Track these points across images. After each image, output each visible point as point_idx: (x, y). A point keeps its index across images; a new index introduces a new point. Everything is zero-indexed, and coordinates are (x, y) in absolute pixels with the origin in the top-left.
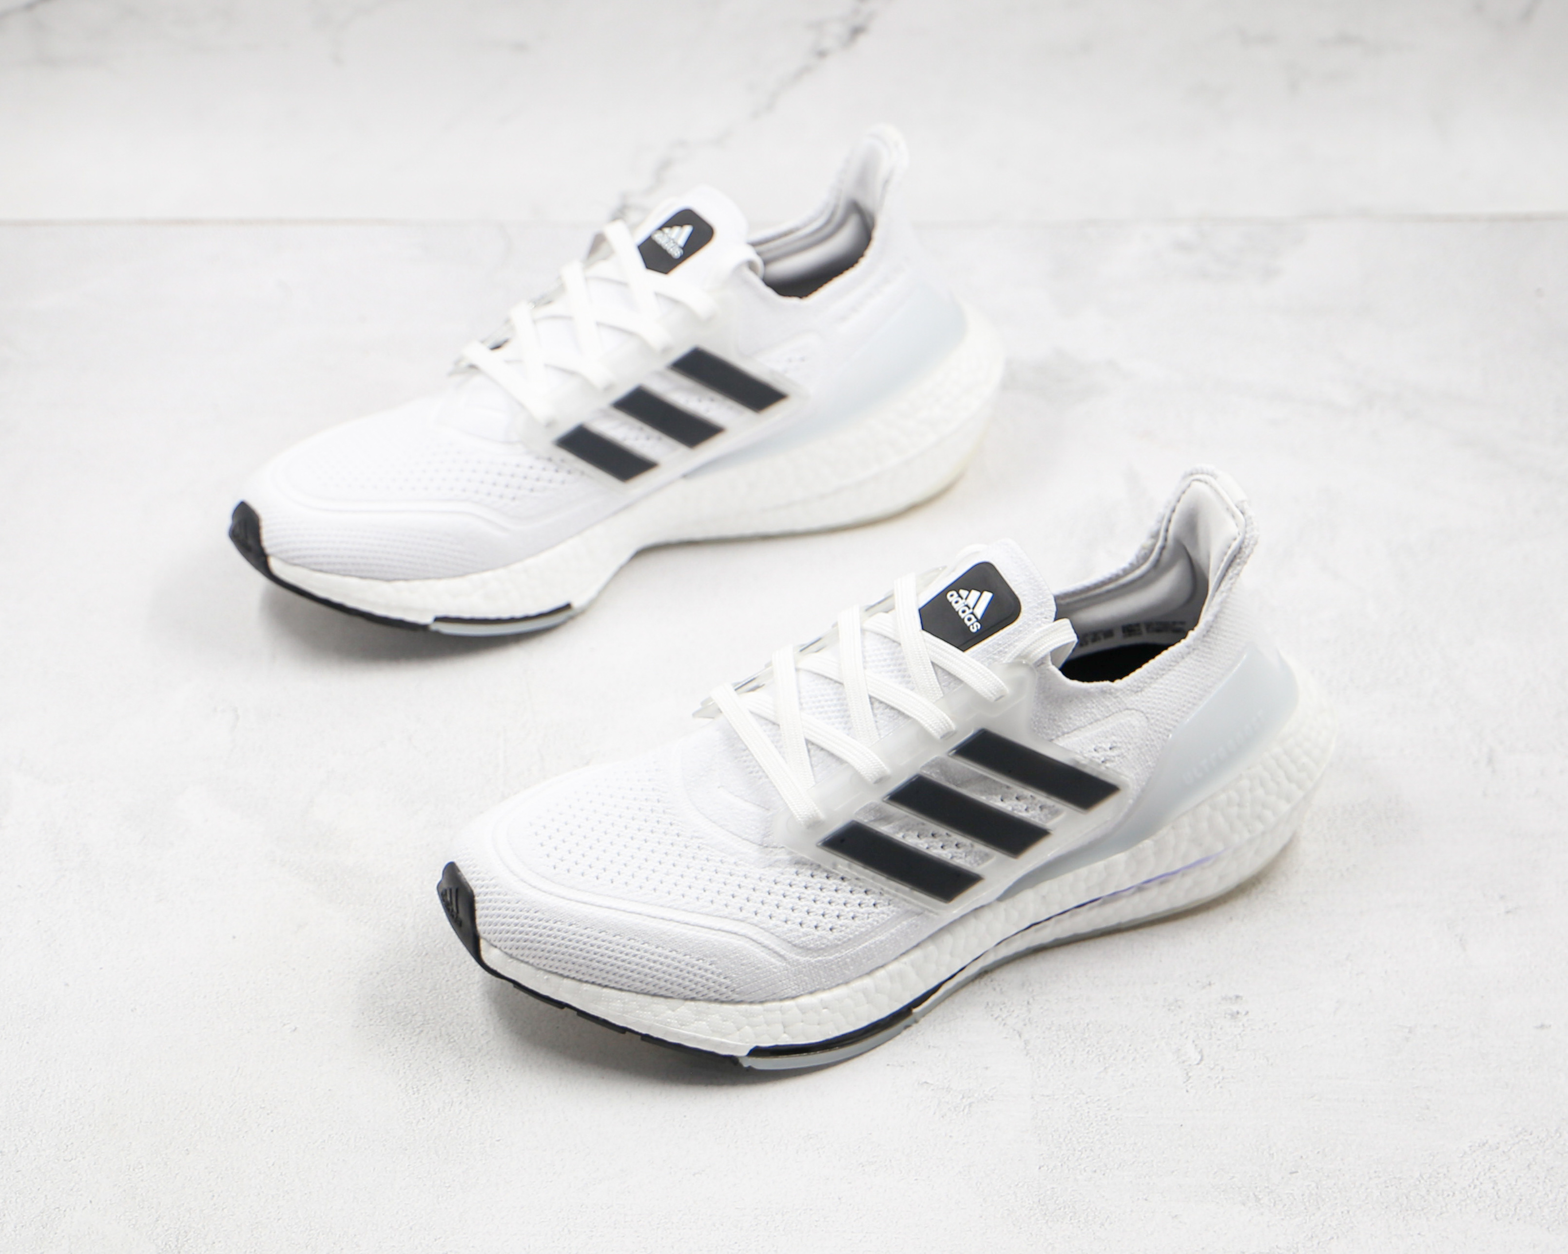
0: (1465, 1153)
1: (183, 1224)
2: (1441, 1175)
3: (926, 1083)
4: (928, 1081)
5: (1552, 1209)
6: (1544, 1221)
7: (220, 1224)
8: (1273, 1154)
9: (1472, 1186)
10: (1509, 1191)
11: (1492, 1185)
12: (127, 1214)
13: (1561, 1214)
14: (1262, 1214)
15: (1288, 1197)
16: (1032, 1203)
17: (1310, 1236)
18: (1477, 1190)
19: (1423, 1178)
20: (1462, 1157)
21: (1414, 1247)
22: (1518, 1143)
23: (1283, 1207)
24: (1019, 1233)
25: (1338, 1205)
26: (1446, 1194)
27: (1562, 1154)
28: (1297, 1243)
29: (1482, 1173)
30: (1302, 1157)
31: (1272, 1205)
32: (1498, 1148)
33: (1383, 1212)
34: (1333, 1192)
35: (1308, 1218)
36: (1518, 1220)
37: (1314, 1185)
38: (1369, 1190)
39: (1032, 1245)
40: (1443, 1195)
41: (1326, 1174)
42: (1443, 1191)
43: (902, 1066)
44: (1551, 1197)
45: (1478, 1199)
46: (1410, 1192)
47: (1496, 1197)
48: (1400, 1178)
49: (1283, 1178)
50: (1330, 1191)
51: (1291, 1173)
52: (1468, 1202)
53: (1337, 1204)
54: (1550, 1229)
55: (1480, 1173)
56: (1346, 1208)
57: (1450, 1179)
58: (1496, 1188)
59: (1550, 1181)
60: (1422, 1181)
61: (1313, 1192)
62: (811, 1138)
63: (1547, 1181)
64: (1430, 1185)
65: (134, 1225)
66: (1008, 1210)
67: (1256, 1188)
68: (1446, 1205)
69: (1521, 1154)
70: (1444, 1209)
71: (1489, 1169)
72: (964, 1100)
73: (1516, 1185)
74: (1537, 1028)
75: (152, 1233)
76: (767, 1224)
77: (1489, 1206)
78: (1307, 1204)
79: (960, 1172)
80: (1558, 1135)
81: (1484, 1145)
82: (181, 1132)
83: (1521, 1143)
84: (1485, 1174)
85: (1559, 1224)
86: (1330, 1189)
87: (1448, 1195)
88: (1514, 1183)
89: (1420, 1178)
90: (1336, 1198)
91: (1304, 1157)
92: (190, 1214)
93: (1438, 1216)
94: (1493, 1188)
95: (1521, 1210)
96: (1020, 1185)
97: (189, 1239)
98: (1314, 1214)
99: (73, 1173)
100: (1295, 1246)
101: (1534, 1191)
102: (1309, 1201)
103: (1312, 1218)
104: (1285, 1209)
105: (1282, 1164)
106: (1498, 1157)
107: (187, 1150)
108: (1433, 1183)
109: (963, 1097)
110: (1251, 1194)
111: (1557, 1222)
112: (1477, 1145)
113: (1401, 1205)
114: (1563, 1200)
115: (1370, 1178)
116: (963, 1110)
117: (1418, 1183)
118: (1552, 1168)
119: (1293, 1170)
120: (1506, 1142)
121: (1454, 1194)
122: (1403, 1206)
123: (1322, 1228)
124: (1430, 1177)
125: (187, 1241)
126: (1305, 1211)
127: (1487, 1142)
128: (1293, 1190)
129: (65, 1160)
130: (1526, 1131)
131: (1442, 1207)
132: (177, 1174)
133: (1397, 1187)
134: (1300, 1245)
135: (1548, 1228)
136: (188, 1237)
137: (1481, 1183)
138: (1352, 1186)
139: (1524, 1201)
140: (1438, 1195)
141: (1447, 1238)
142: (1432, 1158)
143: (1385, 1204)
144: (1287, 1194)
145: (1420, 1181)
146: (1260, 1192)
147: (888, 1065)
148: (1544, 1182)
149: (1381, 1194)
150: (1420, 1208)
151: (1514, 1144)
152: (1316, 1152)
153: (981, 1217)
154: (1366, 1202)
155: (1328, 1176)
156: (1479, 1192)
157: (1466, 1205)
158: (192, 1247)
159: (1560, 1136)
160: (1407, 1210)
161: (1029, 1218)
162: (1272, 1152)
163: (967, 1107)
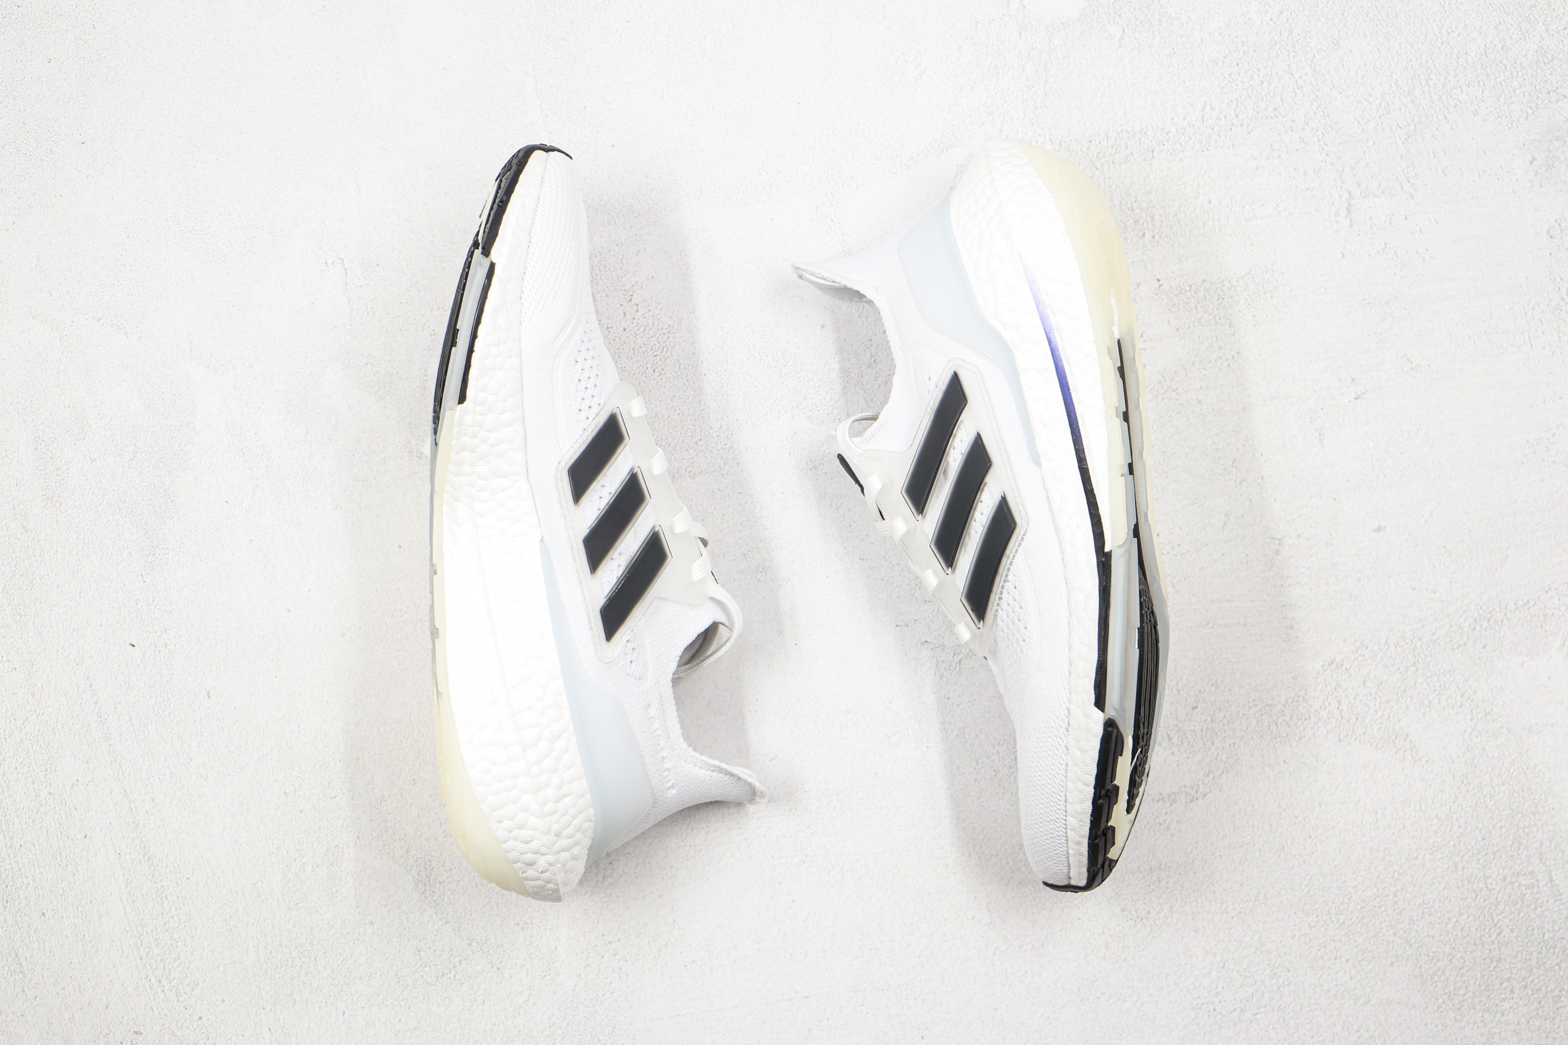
0: (1318, 673)
1: (426, 854)
2: (1301, 699)
3: (926, 642)
4: (928, 640)
5: (1379, 726)
6: (1374, 740)
7: (452, 851)
9: (1323, 708)
10: (1350, 710)
11: (1337, 705)
12: (386, 847)
13: (1386, 731)
14: (1173, 753)
15: (1191, 734)
16: (1010, 761)
17: (1207, 772)
18: (1326, 711)
19: (1287, 703)
20: (1316, 678)
21: (1280, 775)
22: (1357, 659)
23: (1188, 744)
24: (1003, 793)
25: (1227, 737)
26: (1304, 717)
27: (1389, 668)
28: (1199, 780)
29: (1331, 693)
30: (1200, 691)
31: (1180, 743)
32: (1342, 665)
33: (1259, 742)
34: (1224, 725)
35: (1205, 753)
36: (1355, 740)
37: (1209, 719)
38: (1249, 720)
39: (1013, 805)
40: (1302, 719)
41: (1218, 707)
42: (1302, 715)
43: (907, 626)
44: (1380, 714)
45: (1327, 721)
46: (1278, 719)
47: (1340, 717)
48: (1271, 705)
49: (1187, 715)
50: (1221, 725)
51: (1193, 709)
52: (1320, 724)
54: (1378, 747)
55: (1329, 693)
56: (1232, 740)
57: (1307, 702)
58: (1340, 708)
59: (1379, 697)
60: (1287, 706)
61: (1209, 727)
62: (849, 712)
63: (1377, 697)
64: (1293, 710)
65: (393, 858)
66: (994, 770)
67: (1168, 727)
68: (1304, 729)
69: (1359, 670)
70: (1302, 734)
71: (1336, 689)
72: (955, 658)
73: (1354, 703)
74: (1375, 530)
75: (407, 864)
76: (828, 805)
77: (1334, 728)
78: (1205, 739)
79: (958, 736)
81: (1332, 663)
82: (405, 762)
83: (1360, 659)
84: (1332, 694)
85: (1384, 741)
86: (1221, 722)
87: (1306, 719)
89: (1286, 704)
90: (1225, 731)
91: (1202, 691)
92: (429, 843)
93: (1298, 741)
94: (1338, 708)
95: (1357, 729)
96: (1001, 743)
97: (433, 868)
98: (1210, 749)
99: (340, 810)
100: (1197, 783)
101: (1368, 708)
102: (1206, 736)
103: (1209, 753)
104: (1189, 746)
105: (1186, 700)
106: (1342, 674)
107: (413, 779)
108: (1294, 708)
109: (954, 655)
110: (1165, 733)
111: (1383, 740)
112: (1327, 664)
114: (1388, 716)
115: (1250, 708)
116: (955, 669)
117: (1284, 708)
118: (1381, 683)
119: (1195, 705)
120: (1348, 659)
121: (1310, 717)
122: (1273, 734)
123: (1216, 763)
124: (1292, 702)
125: (432, 870)
126: (1203, 747)
127: (1334, 660)
128: (1194, 726)
129: (331, 798)
130: (1363, 646)
131: (1301, 732)
132: (412, 804)
133: (1269, 715)
134: (1200, 782)
135: (1376, 747)
136: (432, 866)
137: (1330, 704)
138: (1237, 717)
139: (1360, 719)
140: (1298, 720)
141: (1304, 763)
142: (1294, 681)
143: (1261, 734)
144: (1191, 730)
145: (1285, 706)
146: (1171, 731)
147: (897, 626)
148: (1375, 698)
149: (1257, 722)
150: (1285, 735)
151: (1354, 660)
152: (1211, 684)
153: (976, 780)
154: (1247, 732)
155: (1220, 709)
156: (1328, 714)
157: (1318, 728)
158: (437, 875)
159: (1388, 648)
160: (1276, 738)
161: (1010, 777)
162: (1179, 689)
163: (958, 665)
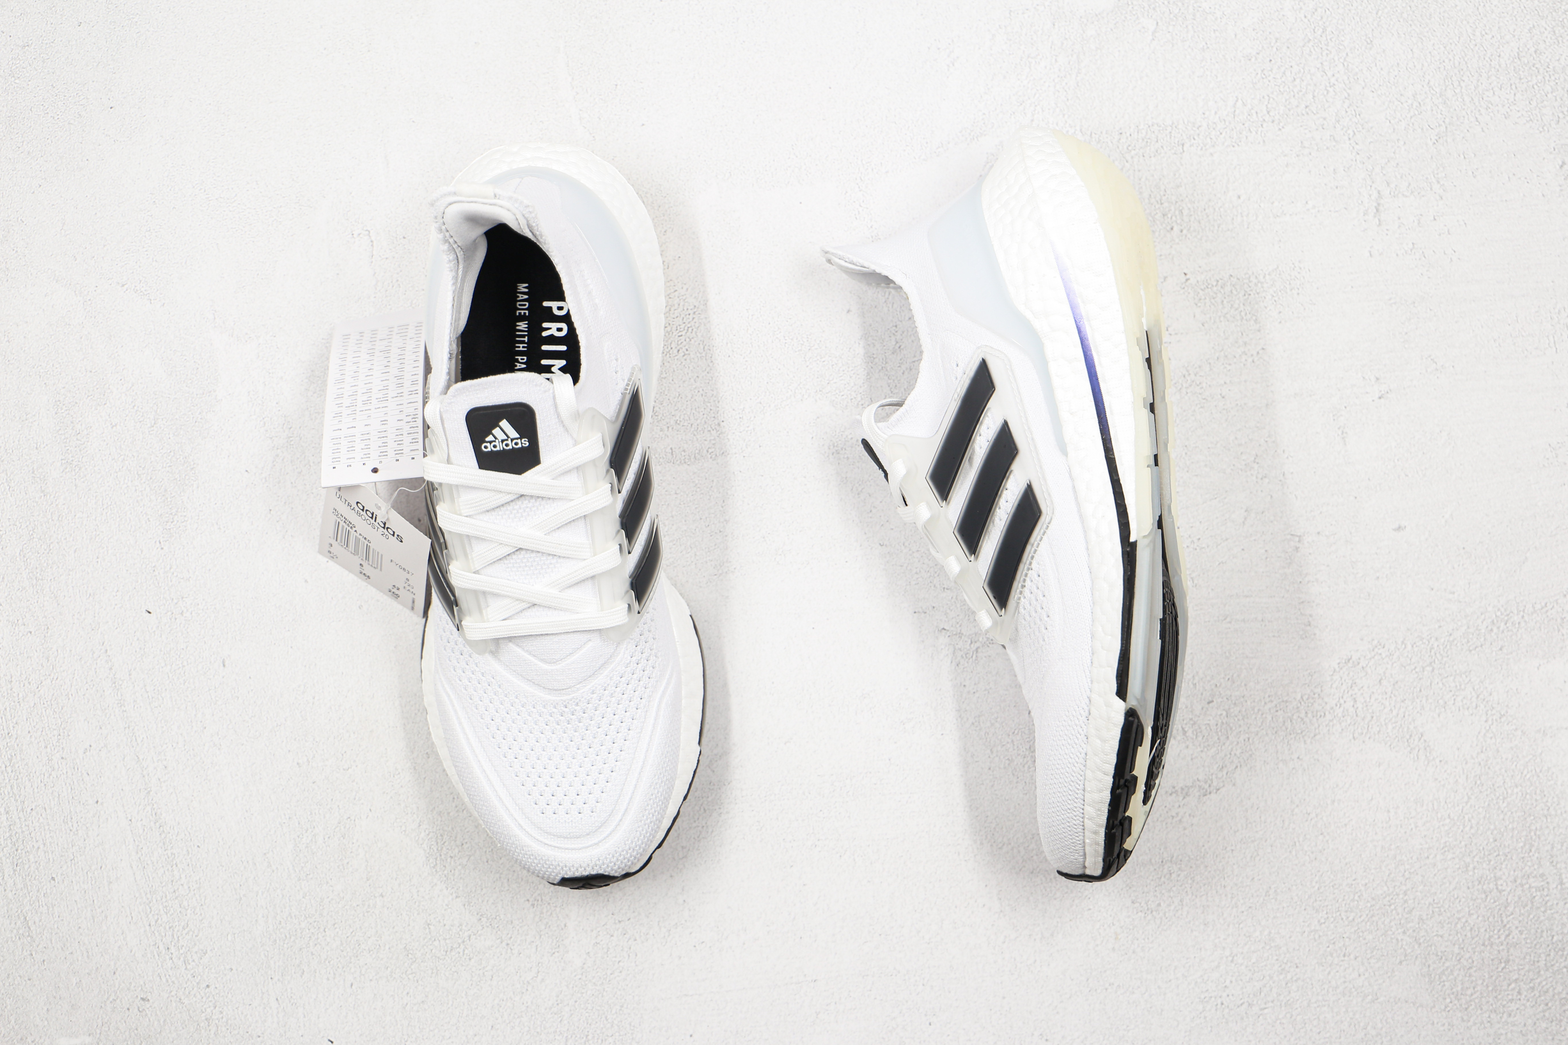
0: (1335, 670)
1: (438, 828)
2: (1316, 695)
4: (945, 628)
5: (1394, 725)
6: (1388, 739)
7: (464, 826)
8: (1196, 684)
9: (1339, 705)
10: (1365, 709)
11: (1352, 703)
12: (398, 820)
13: (1400, 730)
14: (1187, 747)
15: (1206, 728)
16: (1025, 750)
17: (1221, 766)
18: (1342, 709)
19: (1303, 700)
20: (1332, 675)
21: (1294, 771)
22: (1373, 658)
23: (1203, 739)
24: (1017, 782)
25: (1242, 732)
26: (1319, 714)
27: (1405, 667)
28: (1212, 774)
29: (1346, 691)
30: (1216, 685)
31: (1195, 737)
32: (1359, 663)
33: (1273, 738)
34: (1239, 720)
35: (1219, 748)
36: (1369, 738)
37: (1224, 713)
38: (1264, 716)
39: (1026, 794)
40: (1317, 716)
41: (1233, 702)
42: (1317, 712)
43: (925, 613)
44: (1395, 712)
45: (1342, 718)
46: (1293, 715)
47: (1355, 715)
48: (1287, 701)
49: (1202, 709)
50: (1236, 720)
51: (1209, 703)
52: (1335, 721)
53: (1240, 732)
54: (1392, 746)
55: (1344, 691)
56: (1247, 735)
57: (1323, 699)
58: (1355, 706)
59: (1395, 696)
60: (1302, 703)
61: (1224, 721)
62: (865, 698)
63: (1392, 696)
64: (1308, 706)
65: (405, 831)
66: (1008, 759)
67: (1183, 720)
68: (1319, 726)
69: (1375, 669)
70: (1317, 731)
71: (1351, 687)
72: (972, 646)
73: (1369, 702)
74: (1395, 530)
75: (419, 838)
76: (841, 790)
77: (1349, 725)
78: (1220, 734)
79: (973, 724)
80: (1403, 646)
81: (1349, 660)
82: (420, 735)
83: (1376, 657)
84: (1348, 692)
85: (1398, 741)
86: (1236, 716)
87: (1321, 716)
88: (1368, 700)
89: (1301, 700)
90: (1240, 726)
91: (1218, 685)
92: (441, 817)
93: (1312, 738)
94: (1353, 706)
95: (1372, 728)
96: (1016, 732)
97: (445, 842)
98: (1224, 744)
99: (352, 782)
100: (1211, 777)
101: (1383, 707)
102: (1221, 731)
103: (1223, 748)
105: (1202, 694)
106: (1358, 673)
107: (427, 753)
108: (1310, 705)
109: (971, 643)
110: (1180, 726)
111: (1397, 739)
112: (1344, 661)
113: (1287, 729)
114: (1402, 716)
115: (1265, 703)
116: (972, 657)
117: (1299, 705)
118: (1397, 682)
119: (1210, 699)
120: (1365, 657)
121: (1325, 714)
123: (1230, 758)
124: (1308, 699)
125: (443, 844)
126: (1218, 741)
127: (1351, 658)
128: (1209, 720)
129: (344, 769)
130: (1380, 645)
131: (1315, 729)
132: (425, 778)
133: (1284, 711)
134: (1214, 776)
135: (1390, 745)
136: (444, 840)
137: (1345, 702)
138: (1252, 712)
139: (1375, 718)
140: (1313, 717)
141: (1318, 760)
142: (1310, 677)
143: (1275, 729)
144: (1206, 724)
145: (1301, 703)
146: (1186, 724)
147: (915, 612)
148: (1391, 697)
149: (1272, 718)
150: (1300, 731)
151: (1370, 659)
152: (1227, 679)
153: (990, 769)
154: (1262, 728)
155: (1235, 704)
156: (1343, 711)
157: (1333, 726)
158: (448, 849)
159: (1405, 647)
160: (1291, 734)
161: (1024, 766)
162: (1195, 682)
163: (975, 653)
